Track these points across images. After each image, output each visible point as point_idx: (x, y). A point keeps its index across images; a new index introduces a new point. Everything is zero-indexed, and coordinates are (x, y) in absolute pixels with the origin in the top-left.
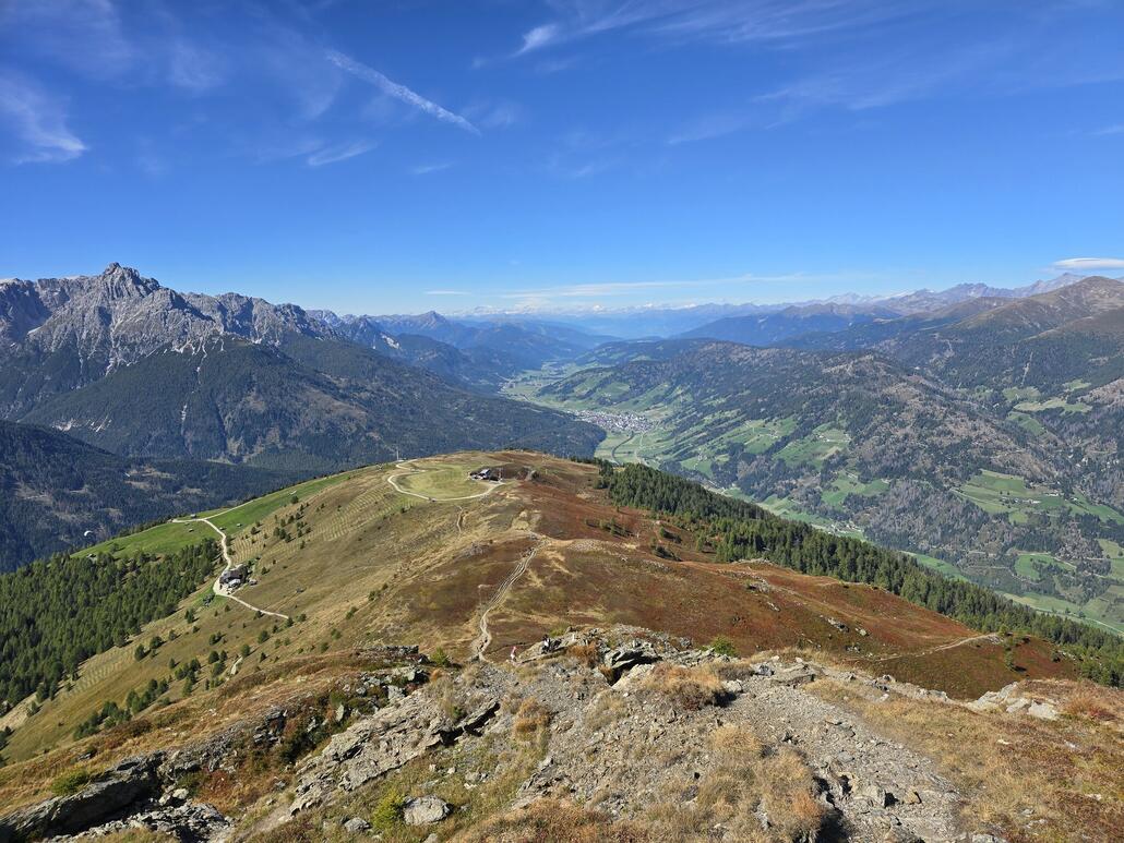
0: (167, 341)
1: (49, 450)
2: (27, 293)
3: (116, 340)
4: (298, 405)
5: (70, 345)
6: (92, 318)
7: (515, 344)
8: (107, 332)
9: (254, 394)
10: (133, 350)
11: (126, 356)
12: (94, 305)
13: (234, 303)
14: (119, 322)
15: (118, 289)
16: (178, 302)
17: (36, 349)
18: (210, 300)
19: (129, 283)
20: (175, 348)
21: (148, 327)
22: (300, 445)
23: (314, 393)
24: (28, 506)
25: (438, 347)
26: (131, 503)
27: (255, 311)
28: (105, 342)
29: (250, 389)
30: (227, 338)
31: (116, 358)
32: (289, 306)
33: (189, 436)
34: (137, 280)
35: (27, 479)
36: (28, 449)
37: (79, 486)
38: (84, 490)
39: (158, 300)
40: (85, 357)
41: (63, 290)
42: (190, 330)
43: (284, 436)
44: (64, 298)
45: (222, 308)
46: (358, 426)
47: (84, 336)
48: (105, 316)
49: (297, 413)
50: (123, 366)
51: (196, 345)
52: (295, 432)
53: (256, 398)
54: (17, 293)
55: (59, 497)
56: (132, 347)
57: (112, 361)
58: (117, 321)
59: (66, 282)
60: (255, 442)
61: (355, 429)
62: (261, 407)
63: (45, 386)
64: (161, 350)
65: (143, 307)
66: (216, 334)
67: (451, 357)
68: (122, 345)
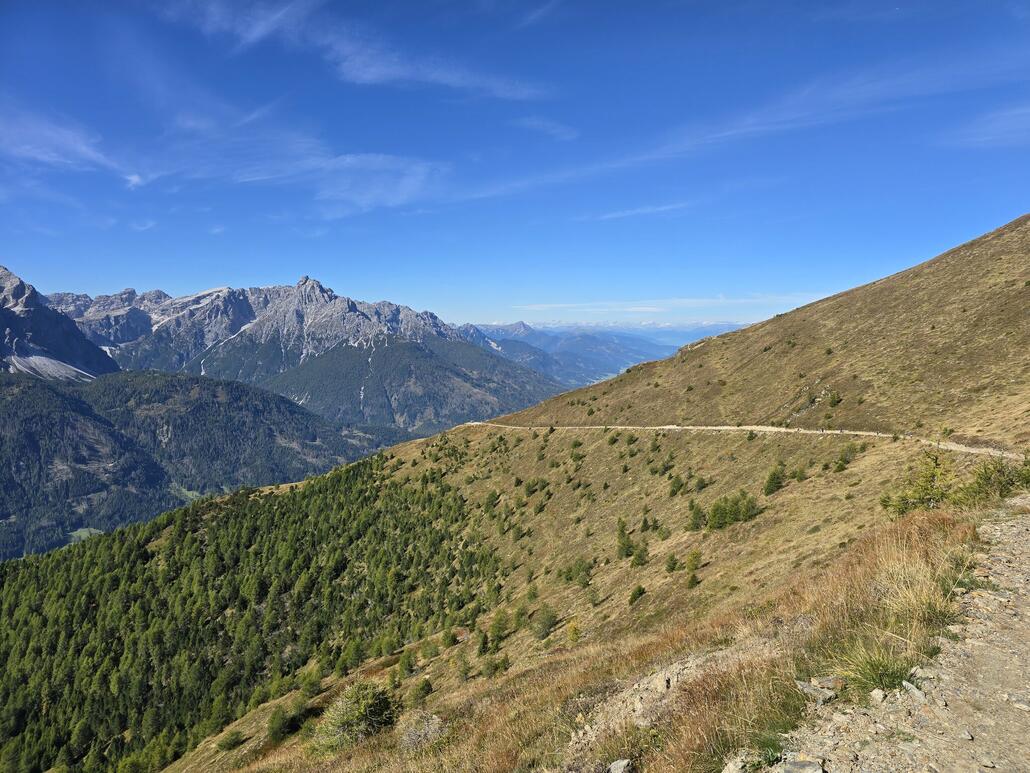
0: (345, 337)
1: (292, 413)
2: (241, 298)
3: (308, 335)
4: (446, 391)
5: (275, 340)
6: (291, 318)
7: (594, 351)
8: (302, 328)
9: (413, 380)
10: (320, 343)
11: (315, 348)
12: (292, 308)
13: (387, 309)
14: (310, 321)
15: (310, 296)
16: (352, 307)
17: (251, 340)
18: (369, 307)
19: (318, 291)
20: (351, 343)
21: (332, 326)
22: (450, 422)
23: (457, 381)
24: (285, 451)
25: (534, 351)
26: (351, 453)
27: (401, 316)
28: (300, 337)
29: (410, 376)
30: (389, 336)
31: (308, 349)
32: (426, 313)
33: (367, 411)
34: (322, 290)
35: (281, 432)
36: (279, 411)
37: (314, 439)
38: (318, 442)
39: (339, 307)
40: (286, 347)
41: (266, 296)
42: (362, 328)
43: (437, 415)
44: (266, 302)
45: (378, 314)
46: (492, 409)
47: (285, 332)
48: (300, 316)
49: (445, 397)
50: (313, 355)
51: (367, 341)
52: (445, 412)
53: (415, 383)
54: (234, 298)
55: (304, 446)
56: (320, 341)
57: (305, 352)
58: (308, 321)
59: (269, 290)
60: (415, 418)
61: (490, 411)
62: (419, 391)
63: (259, 369)
64: (341, 344)
65: (327, 311)
66: (382, 333)
67: (545, 360)
68: (313, 339)
